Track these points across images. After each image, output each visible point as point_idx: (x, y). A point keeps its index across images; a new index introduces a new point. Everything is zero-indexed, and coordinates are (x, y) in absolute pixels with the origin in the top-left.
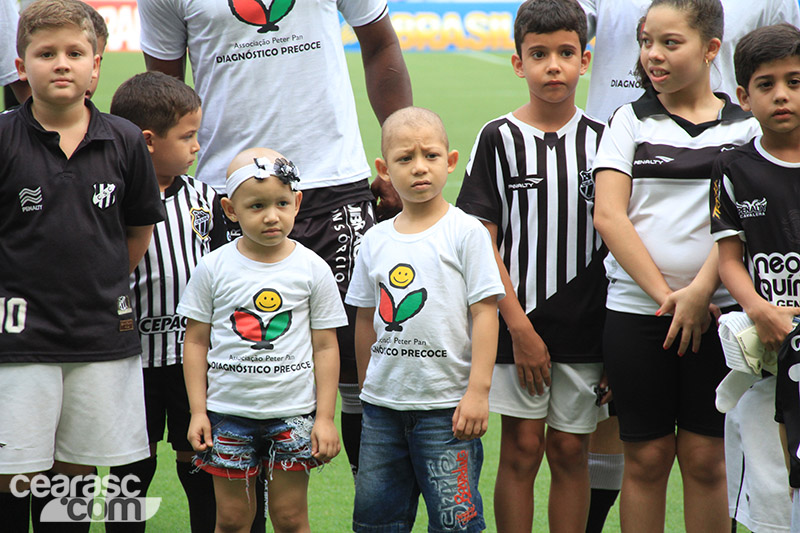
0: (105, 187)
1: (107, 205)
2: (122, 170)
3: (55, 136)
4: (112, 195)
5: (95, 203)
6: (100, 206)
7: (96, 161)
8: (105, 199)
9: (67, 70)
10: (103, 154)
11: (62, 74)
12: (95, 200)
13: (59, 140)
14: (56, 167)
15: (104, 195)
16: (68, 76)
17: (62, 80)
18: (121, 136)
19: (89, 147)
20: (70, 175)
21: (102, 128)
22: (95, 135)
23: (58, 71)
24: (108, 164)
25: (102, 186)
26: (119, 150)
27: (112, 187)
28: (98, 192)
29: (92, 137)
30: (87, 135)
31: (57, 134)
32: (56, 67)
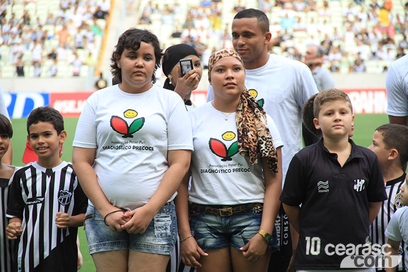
0: (360, 181)
1: (361, 190)
2: (368, 173)
3: (335, 155)
4: (363, 185)
5: (355, 189)
6: (357, 190)
7: (355, 168)
8: (360, 187)
9: (340, 120)
10: (359, 165)
11: (338, 122)
12: (355, 187)
13: (337, 157)
14: (336, 171)
15: (359, 185)
16: (341, 123)
17: (338, 125)
18: (366, 156)
19: (352, 161)
20: (342, 175)
21: (358, 152)
22: (355, 155)
23: (336, 121)
24: (361, 169)
25: (358, 180)
26: (366, 163)
27: (363, 181)
28: (356, 184)
29: (353, 157)
30: (350, 156)
31: (336, 154)
32: (335, 119)
